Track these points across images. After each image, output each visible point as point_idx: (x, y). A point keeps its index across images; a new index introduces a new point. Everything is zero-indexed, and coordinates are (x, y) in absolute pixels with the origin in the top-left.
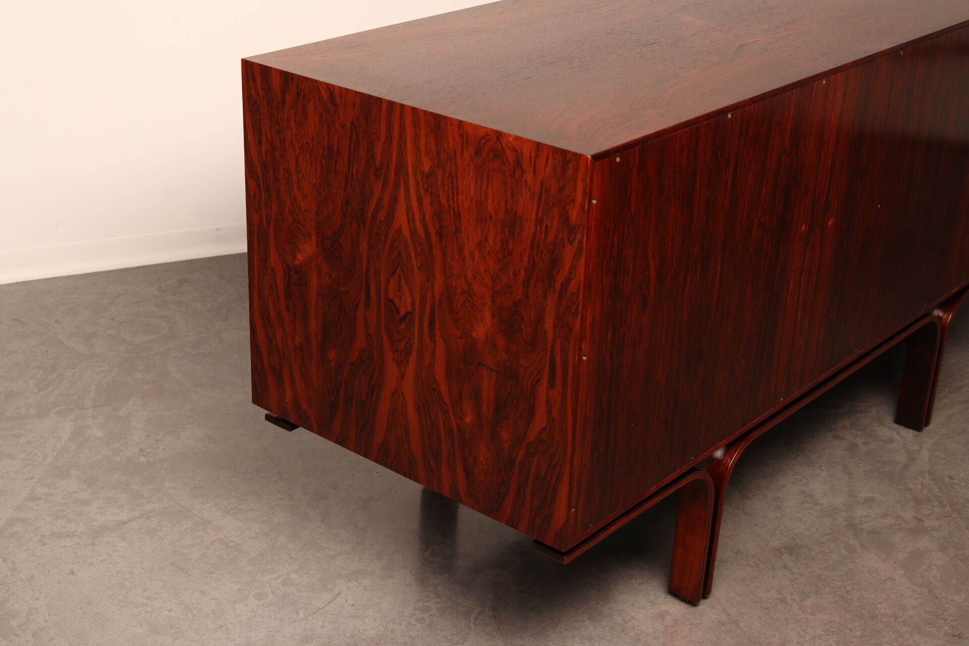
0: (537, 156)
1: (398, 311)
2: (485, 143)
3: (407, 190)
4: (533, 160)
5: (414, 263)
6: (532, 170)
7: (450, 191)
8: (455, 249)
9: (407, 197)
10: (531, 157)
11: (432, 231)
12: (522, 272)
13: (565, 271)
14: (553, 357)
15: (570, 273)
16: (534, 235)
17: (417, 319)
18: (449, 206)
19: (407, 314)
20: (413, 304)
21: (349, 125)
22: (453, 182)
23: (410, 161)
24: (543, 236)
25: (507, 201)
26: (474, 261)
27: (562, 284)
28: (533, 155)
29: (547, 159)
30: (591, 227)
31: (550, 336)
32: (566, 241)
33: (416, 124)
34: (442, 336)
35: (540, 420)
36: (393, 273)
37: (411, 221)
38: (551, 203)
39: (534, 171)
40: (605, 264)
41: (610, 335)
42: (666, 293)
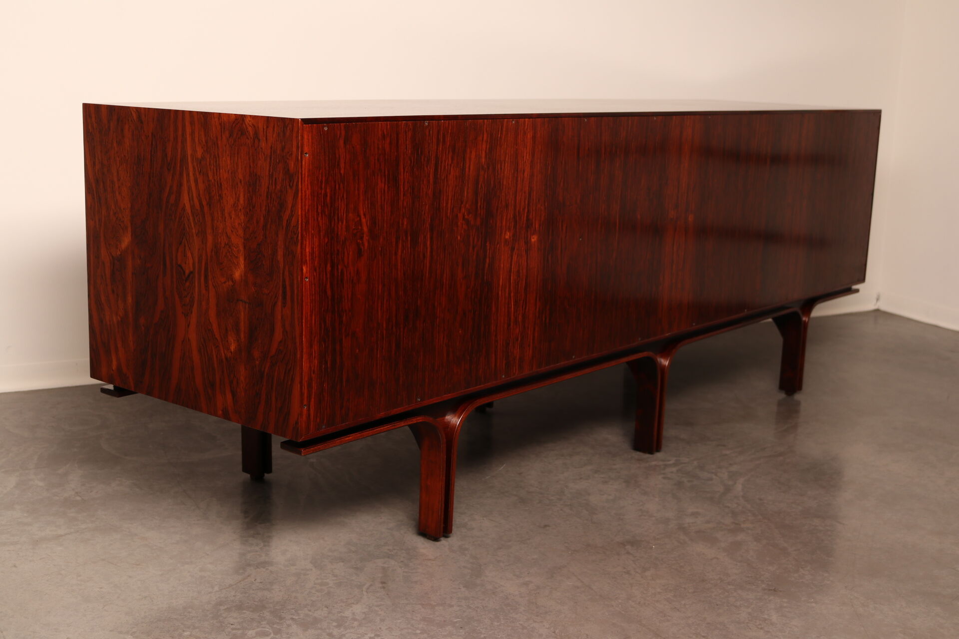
0: (267, 127)
1: (184, 273)
2: (235, 126)
3: (188, 175)
4: (265, 130)
5: (194, 231)
6: (265, 139)
7: (215, 168)
8: (219, 213)
9: (188, 181)
10: (264, 129)
11: (204, 203)
12: (262, 219)
13: (288, 212)
14: (284, 281)
15: (292, 211)
16: (268, 188)
17: (196, 275)
18: (214, 180)
19: (191, 273)
20: (194, 264)
21: (150, 135)
22: (216, 161)
23: (189, 152)
24: (274, 188)
25: (250, 166)
26: (231, 218)
27: (287, 221)
28: (265, 127)
29: (274, 127)
30: (305, 174)
31: (281, 265)
32: (288, 187)
33: (192, 123)
34: (213, 285)
35: (278, 335)
36: (181, 243)
37: (191, 199)
38: (278, 161)
39: (266, 139)
40: (320, 208)
41: (329, 268)
42: (380, 249)
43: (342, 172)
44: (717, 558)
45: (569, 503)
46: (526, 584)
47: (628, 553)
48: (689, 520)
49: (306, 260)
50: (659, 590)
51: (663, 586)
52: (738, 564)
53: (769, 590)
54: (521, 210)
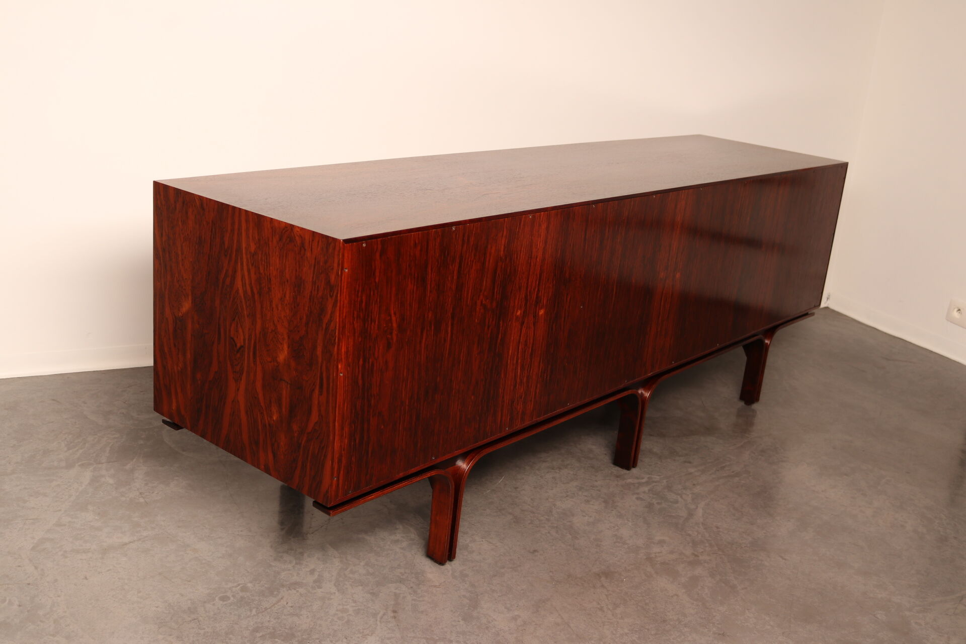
0: (313, 240)
1: (236, 345)
2: (285, 232)
3: (242, 264)
4: (311, 243)
5: (245, 313)
6: (310, 250)
7: (266, 264)
8: (268, 303)
9: (242, 269)
10: (309, 241)
11: (255, 291)
12: (305, 317)
13: (328, 316)
14: (321, 374)
15: (331, 317)
16: (311, 292)
17: (246, 349)
18: (265, 274)
19: (242, 347)
20: (244, 340)
21: (211, 222)
22: (267, 259)
23: (244, 246)
24: (316, 293)
25: (296, 270)
26: (278, 310)
27: (327, 324)
28: (311, 240)
29: (319, 242)
30: (344, 286)
31: (320, 360)
32: (329, 296)
33: (247, 221)
34: (260, 362)
35: (314, 417)
36: (234, 320)
37: (244, 285)
38: (320, 271)
39: (311, 250)
40: (355, 313)
41: (361, 362)
42: (407, 340)
43: (377, 281)
44: (677, 595)
45: (556, 525)
46: (515, 618)
47: (603, 586)
48: (656, 549)
49: (342, 359)
50: (626, 631)
51: (630, 626)
52: (695, 602)
53: (719, 634)
54: (532, 290)
